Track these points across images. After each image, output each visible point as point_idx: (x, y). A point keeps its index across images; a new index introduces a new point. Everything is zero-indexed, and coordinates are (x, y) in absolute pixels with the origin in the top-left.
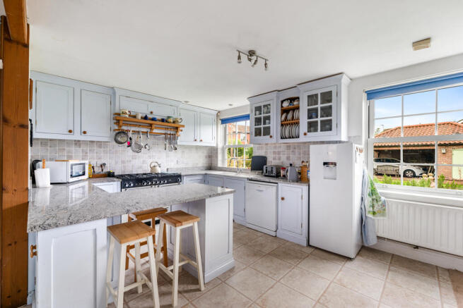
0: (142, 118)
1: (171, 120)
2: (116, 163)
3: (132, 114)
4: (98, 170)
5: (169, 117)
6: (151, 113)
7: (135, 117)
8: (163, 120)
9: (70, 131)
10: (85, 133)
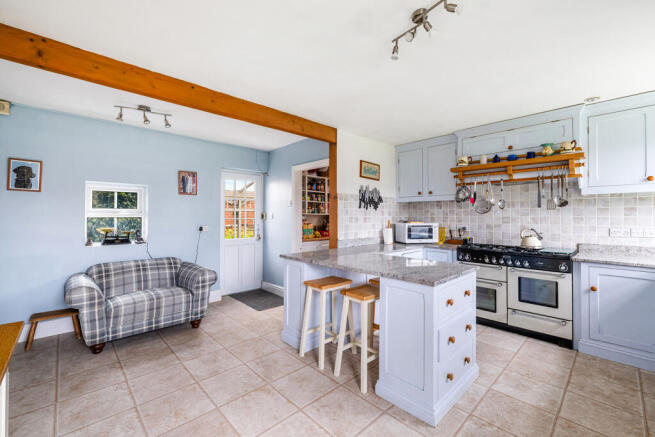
0: (488, 161)
1: (550, 151)
2: (480, 227)
3: (474, 159)
4: (456, 235)
5: (544, 146)
6: (510, 148)
7: (478, 162)
8: (530, 155)
9: (420, 193)
10: (430, 193)
